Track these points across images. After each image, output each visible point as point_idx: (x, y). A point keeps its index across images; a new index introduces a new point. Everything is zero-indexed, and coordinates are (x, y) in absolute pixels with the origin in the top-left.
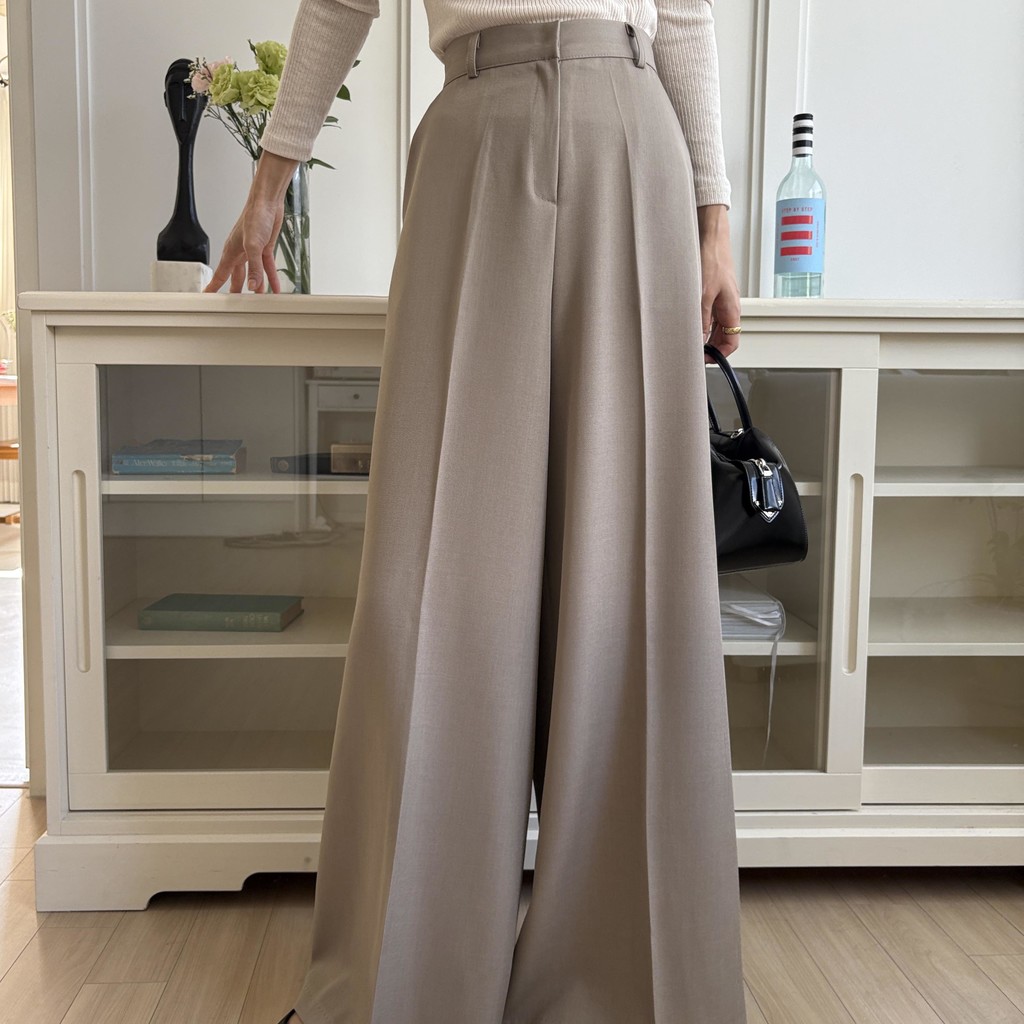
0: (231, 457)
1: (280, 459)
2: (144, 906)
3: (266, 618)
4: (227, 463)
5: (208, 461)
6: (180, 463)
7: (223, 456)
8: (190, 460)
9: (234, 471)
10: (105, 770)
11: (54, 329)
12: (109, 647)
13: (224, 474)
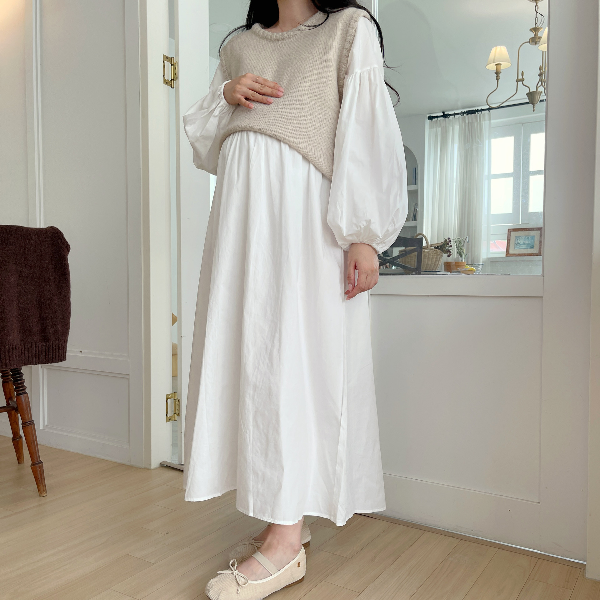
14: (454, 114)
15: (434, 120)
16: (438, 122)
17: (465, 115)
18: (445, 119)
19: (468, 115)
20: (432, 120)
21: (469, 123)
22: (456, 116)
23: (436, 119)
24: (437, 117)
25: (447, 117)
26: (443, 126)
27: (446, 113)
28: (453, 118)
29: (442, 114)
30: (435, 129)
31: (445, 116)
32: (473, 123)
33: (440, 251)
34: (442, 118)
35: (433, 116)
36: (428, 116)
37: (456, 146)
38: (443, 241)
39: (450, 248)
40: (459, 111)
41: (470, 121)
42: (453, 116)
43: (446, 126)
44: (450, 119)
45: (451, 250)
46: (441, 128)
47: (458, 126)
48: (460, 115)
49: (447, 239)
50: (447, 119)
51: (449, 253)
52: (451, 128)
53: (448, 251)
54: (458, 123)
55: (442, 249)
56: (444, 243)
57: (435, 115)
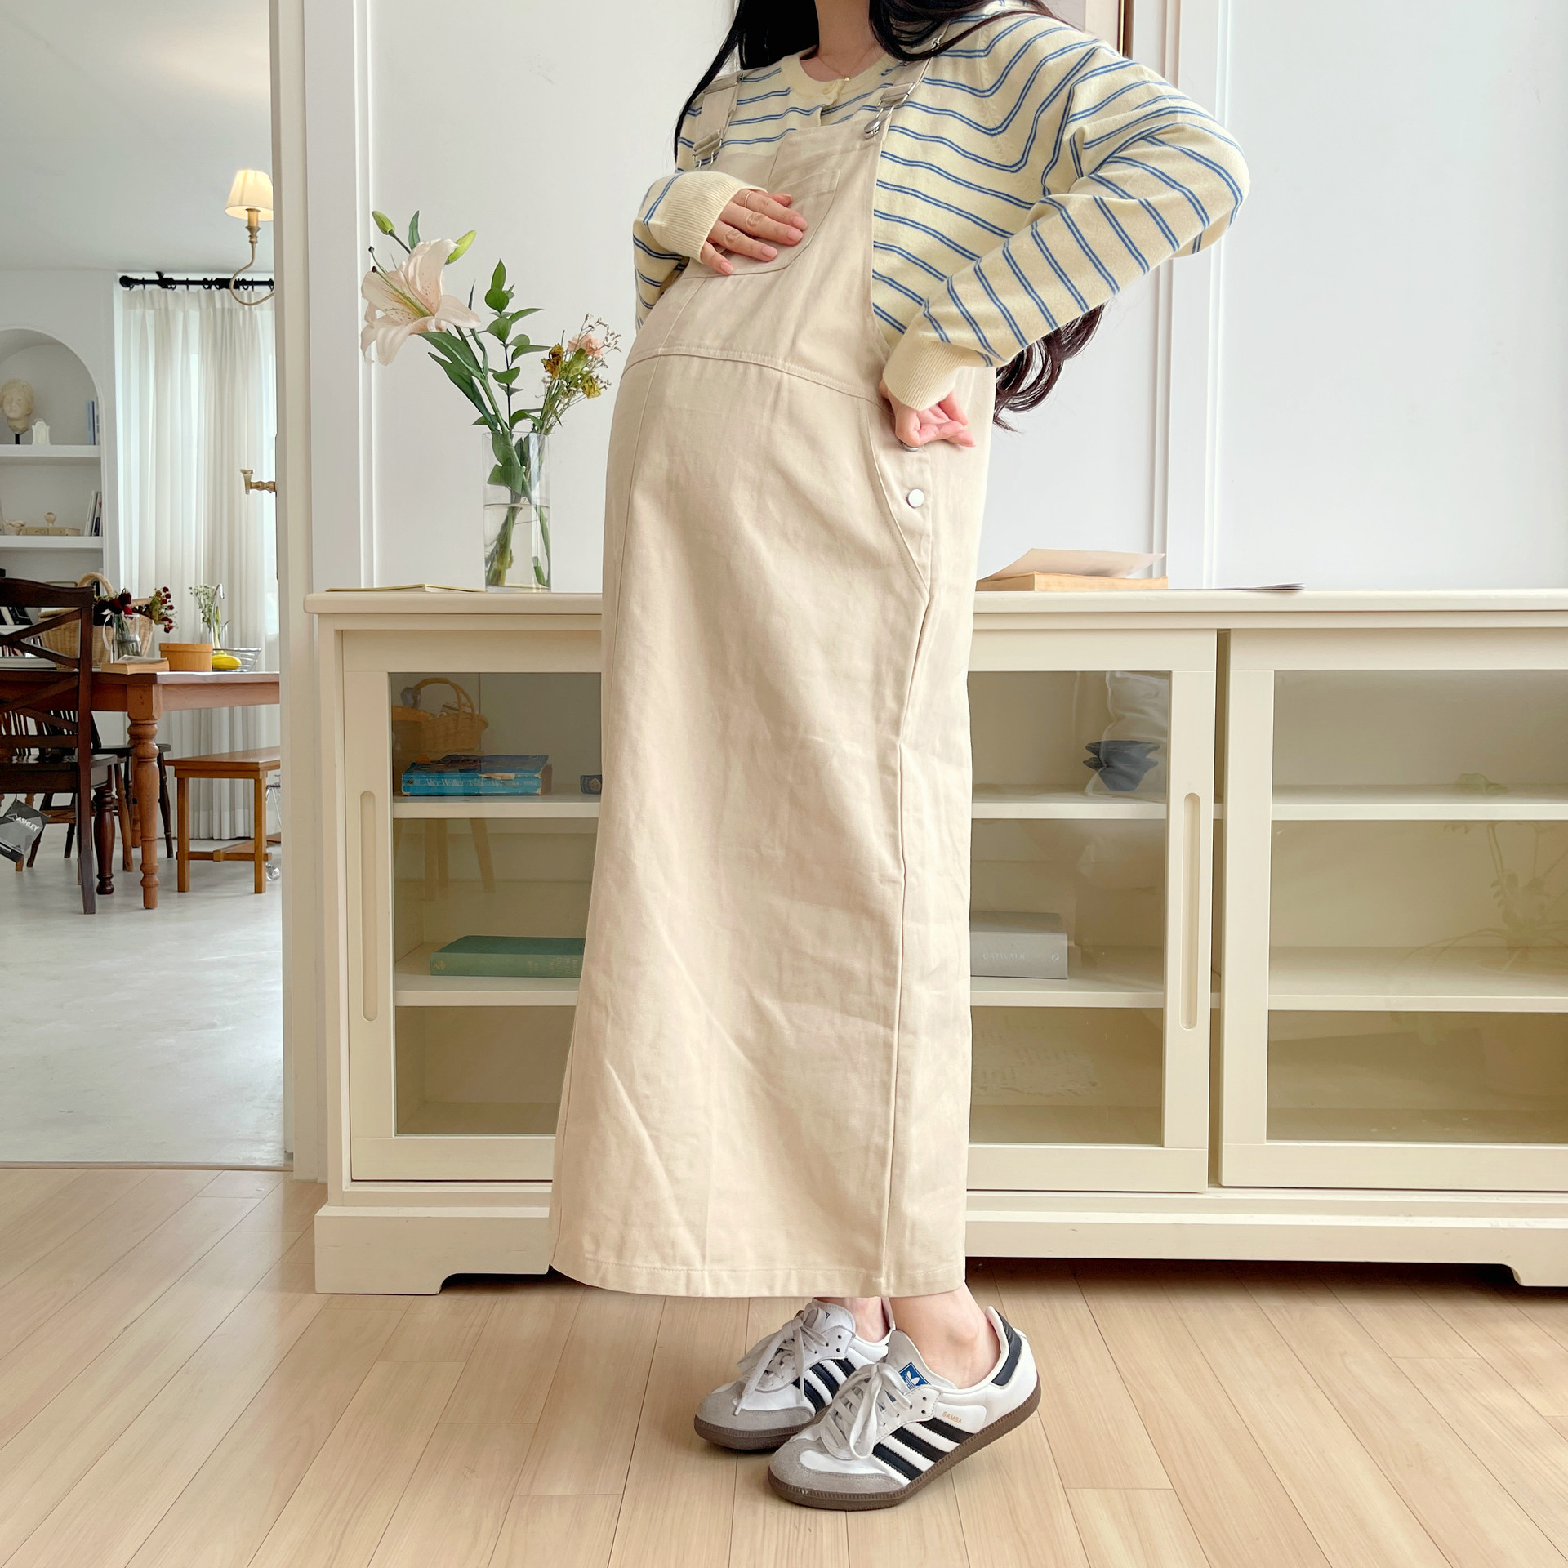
0: (536, 776)
1: (591, 778)
2: (438, 1290)
4: (531, 782)
5: (510, 780)
6: (479, 783)
7: (526, 775)
8: (489, 779)
9: (539, 791)
10: (394, 1131)
11: (341, 634)
12: (398, 992)
13: (528, 795)
14: (188, 283)
15: (138, 288)
16: (148, 296)
17: (213, 287)
18: (164, 290)
19: (222, 290)
20: (131, 289)
21: (223, 309)
22: (190, 287)
23: (141, 286)
24: (144, 282)
25: (169, 286)
26: (160, 309)
27: (165, 276)
28: (183, 291)
29: (157, 278)
30: (138, 311)
31: (165, 283)
32: (234, 311)
34: (157, 287)
35: (131, 279)
36: (121, 275)
37: (195, 359)
38: (153, 594)
39: (169, 612)
40: (200, 278)
41: (227, 306)
42: (185, 287)
43: (166, 309)
44: (176, 294)
45: (171, 615)
46: (156, 312)
47: (198, 314)
48: (201, 287)
49: (161, 591)
50: (169, 291)
51: (167, 623)
52: (181, 315)
53: (165, 619)
54: (198, 304)
55: (151, 612)
56: (153, 598)
57: (139, 277)
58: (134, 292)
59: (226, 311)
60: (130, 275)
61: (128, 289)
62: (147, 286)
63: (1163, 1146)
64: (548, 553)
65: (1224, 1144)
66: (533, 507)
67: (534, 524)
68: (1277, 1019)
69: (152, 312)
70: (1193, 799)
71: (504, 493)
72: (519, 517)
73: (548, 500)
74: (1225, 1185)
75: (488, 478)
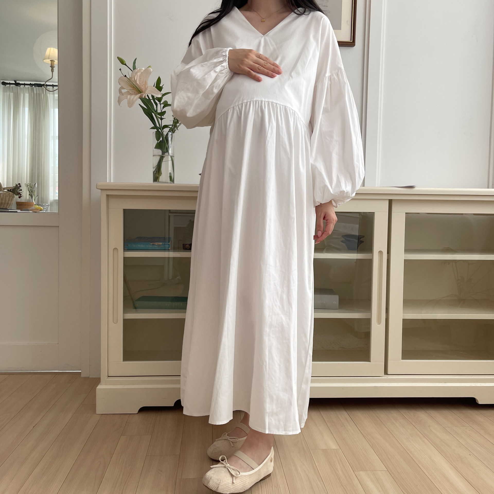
0: (169, 244)
1: (186, 244)
2: (137, 412)
3: (181, 304)
4: (167, 246)
5: (160, 245)
6: (150, 246)
7: (165, 243)
8: (153, 245)
9: (170, 249)
10: (122, 360)
11: (108, 196)
12: (125, 314)
13: (166, 250)
14: (25, 84)
15: (7, 86)
16: (11, 88)
17: (33, 86)
18: (17, 87)
19: (36, 87)
20: (5, 86)
21: (37, 93)
22: (26, 86)
23: (9, 85)
24: (10, 84)
25: (18, 85)
26: (15, 92)
27: (17, 82)
28: (23, 87)
29: (14, 82)
30: (8, 93)
31: (17, 84)
32: (40, 94)
33: (11, 193)
34: (14, 85)
35: (6, 82)
36: (2, 81)
37: (27, 109)
38: (15, 186)
39: (20, 191)
40: (29, 83)
41: (38, 92)
42: (24, 86)
43: (17, 93)
44: (21, 87)
45: (21, 192)
46: (13, 94)
47: (28, 95)
48: (29, 86)
49: (18, 184)
50: (18, 87)
51: (19, 195)
52: (22, 95)
53: (19, 194)
54: (28, 91)
55: (14, 192)
56: (15, 187)
57: (8, 82)
58: (7, 87)
59: (38, 94)
60: (5, 81)
61: (4, 86)
62: (11, 85)
63: (370, 362)
64: (174, 172)
65: (389, 361)
66: (169, 156)
67: (169, 161)
68: (405, 321)
69: (12, 94)
70: (381, 252)
71: (159, 152)
72: (164, 159)
73: (174, 154)
74: (389, 374)
75: (154, 147)
